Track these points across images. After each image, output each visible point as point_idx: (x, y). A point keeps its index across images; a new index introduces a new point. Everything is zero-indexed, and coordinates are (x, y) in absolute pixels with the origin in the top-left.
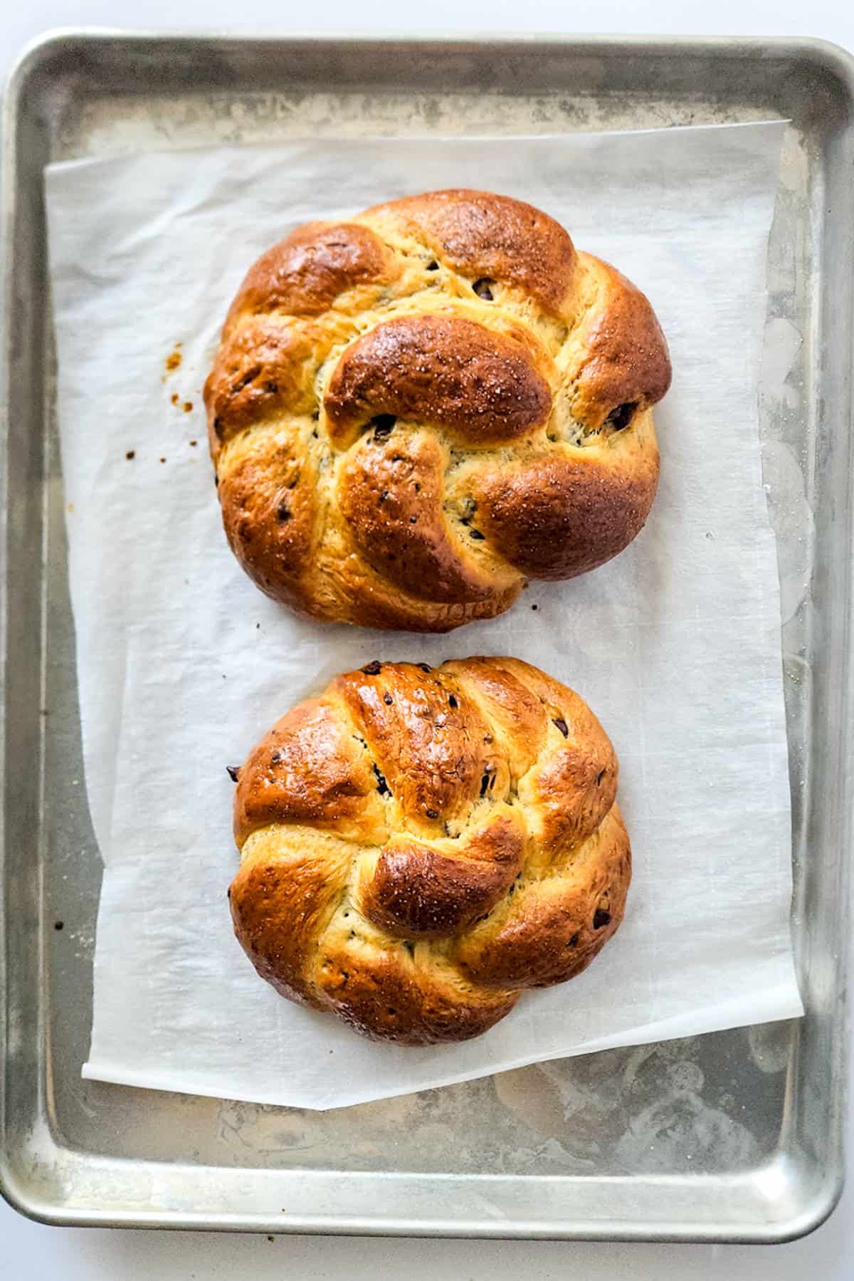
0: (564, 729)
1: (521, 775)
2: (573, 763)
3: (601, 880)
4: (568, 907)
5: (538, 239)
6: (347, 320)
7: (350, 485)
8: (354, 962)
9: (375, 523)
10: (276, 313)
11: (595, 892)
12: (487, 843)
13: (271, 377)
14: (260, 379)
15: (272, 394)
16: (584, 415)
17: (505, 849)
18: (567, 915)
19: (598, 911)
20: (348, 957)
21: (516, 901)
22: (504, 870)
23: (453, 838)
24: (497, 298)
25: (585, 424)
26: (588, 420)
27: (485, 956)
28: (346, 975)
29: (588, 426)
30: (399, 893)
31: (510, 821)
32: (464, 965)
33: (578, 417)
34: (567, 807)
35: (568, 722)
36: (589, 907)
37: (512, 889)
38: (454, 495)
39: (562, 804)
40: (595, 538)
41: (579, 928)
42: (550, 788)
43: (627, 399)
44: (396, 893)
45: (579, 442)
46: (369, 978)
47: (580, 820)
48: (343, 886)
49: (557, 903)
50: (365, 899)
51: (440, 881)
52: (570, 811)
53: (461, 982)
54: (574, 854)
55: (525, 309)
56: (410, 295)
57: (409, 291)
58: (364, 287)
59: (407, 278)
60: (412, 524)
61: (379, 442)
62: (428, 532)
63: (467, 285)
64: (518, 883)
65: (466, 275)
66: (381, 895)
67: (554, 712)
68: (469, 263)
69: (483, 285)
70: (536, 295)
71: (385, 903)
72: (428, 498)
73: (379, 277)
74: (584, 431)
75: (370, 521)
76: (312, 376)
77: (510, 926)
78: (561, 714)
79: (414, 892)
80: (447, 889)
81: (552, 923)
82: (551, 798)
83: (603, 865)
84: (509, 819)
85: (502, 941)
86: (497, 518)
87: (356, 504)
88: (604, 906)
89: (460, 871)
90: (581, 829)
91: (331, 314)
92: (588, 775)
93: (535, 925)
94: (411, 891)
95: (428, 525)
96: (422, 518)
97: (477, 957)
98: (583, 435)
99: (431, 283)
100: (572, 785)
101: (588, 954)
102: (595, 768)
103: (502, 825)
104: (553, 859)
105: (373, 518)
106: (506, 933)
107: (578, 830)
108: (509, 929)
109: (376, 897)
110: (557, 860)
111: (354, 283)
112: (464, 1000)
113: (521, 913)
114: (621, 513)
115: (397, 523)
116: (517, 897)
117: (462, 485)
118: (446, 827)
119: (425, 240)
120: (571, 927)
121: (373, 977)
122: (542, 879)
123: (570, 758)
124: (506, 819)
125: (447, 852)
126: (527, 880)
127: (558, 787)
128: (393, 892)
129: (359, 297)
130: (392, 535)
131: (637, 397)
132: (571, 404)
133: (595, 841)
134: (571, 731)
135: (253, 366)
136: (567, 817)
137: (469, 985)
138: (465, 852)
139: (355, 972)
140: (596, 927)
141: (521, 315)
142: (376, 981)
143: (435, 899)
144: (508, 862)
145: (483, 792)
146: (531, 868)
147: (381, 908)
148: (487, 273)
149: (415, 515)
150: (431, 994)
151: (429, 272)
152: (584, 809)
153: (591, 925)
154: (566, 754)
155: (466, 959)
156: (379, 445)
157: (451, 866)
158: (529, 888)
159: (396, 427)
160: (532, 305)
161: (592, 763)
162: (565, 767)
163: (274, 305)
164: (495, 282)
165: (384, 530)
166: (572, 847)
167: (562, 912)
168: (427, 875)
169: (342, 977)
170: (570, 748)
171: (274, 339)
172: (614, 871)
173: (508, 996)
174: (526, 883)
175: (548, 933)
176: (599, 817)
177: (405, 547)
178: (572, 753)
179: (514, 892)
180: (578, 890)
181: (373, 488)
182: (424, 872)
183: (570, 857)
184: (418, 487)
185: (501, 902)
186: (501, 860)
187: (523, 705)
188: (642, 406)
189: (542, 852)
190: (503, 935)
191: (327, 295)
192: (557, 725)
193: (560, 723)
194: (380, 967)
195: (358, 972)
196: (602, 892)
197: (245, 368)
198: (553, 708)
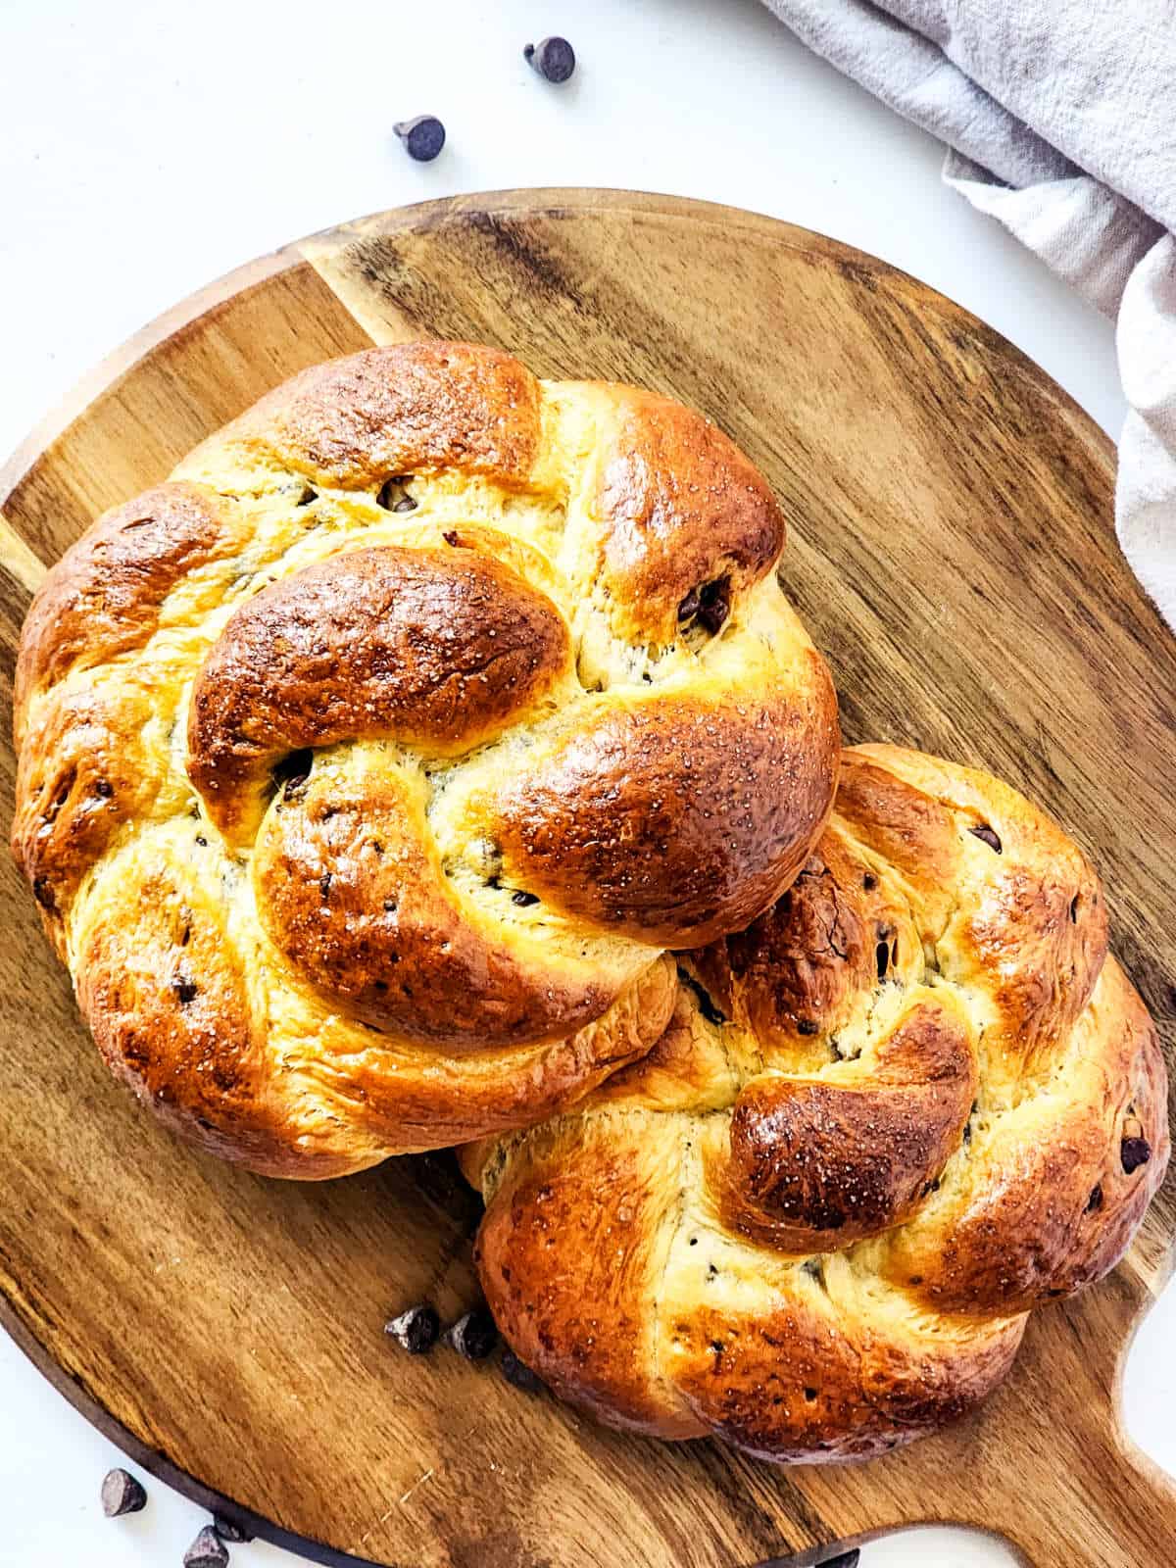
0: (994, 840)
1: (937, 933)
2: (1023, 890)
3: (1118, 1087)
4: (1070, 1141)
5: (457, 381)
6: (190, 634)
7: (271, 893)
8: (726, 1317)
9: (329, 937)
10: (75, 672)
11: (1112, 1109)
12: (910, 1052)
13: (95, 773)
14: (78, 786)
15: (105, 801)
16: (636, 627)
17: (941, 1057)
18: (1074, 1154)
19: (1125, 1142)
20: (713, 1312)
21: (979, 1153)
22: (948, 1093)
23: (850, 1059)
24: (421, 501)
25: (646, 643)
26: (648, 634)
27: (949, 1257)
28: (718, 1346)
29: (652, 644)
30: (782, 1167)
31: (938, 1012)
32: (916, 1281)
33: (629, 636)
34: (1031, 967)
35: (996, 826)
36: (1108, 1135)
37: (968, 1132)
38: (455, 842)
39: (1021, 964)
40: (727, 822)
41: (1099, 1175)
42: (994, 940)
43: (699, 575)
44: (777, 1167)
45: (646, 677)
46: (759, 1339)
47: (1057, 987)
48: (678, 1189)
49: (1054, 1137)
50: (723, 1197)
51: (847, 1130)
52: (1038, 974)
53: (915, 1317)
54: (1061, 1050)
55: (473, 499)
56: (281, 555)
57: (276, 549)
58: (199, 572)
59: (267, 530)
60: (390, 914)
61: (294, 800)
62: (420, 919)
63: (368, 500)
64: (975, 1120)
65: (359, 487)
66: (753, 1178)
67: (968, 818)
68: (357, 466)
69: (392, 488)
70: (481, 470)
71: (762, 1191)
72: (402, 860)
73: (218, 546)
74: (649, 655)
75: (320, 937)
76: (163, 747)
77: (981, 1195)
78: (979, 817)
79: (807, 1159)
80: (862, 1142)
81: (1052, 1172)
82: (999, 958)
83: (1115, 1060)
84: (937, 1006)
85: (974, 1222)
86: (540, 850)
87: (291, 919)
88: (1133, 1131)
89: (877, 1108)
90: (1063, 1000)
91: (161, 636)
92: (1053, 906)
93: (1024, 1182)
94: (802, 1158)
95: (418, 905)
96: (402, 896)
97: (937, 1263)
98: (651, 663)
99: (312, 523)
100: (1029, 928)
101: (1124, 1223)
102: (1061, 893)
103: (927, 1019)
104: (1026, 1064)
105: (324, 931)
106: (977, 1207)
107: (1058, 1004)
108: (980, 1199)
109: (743, 1186)
110: (1034, 1063)
111: (183, 571)
112: (930, 1349)
113: (995, 1168)
114: (761, 765)
115: (364, 921)
116: (980, 1143)
117: (462, 820)
118: (835, 1045)
119: (280, 461)
120: (1086, 1177)
121: (765, 1336)
122: (1016, 1104)
123: (1017, 884)
124: (930, 1008)
125: (847, 1082)
126: (990, 1114)
127: (1008, 936)
128: (772, 1168)
129: (199, 590)
130: (365, 946)
131: (720, 567)
132: (608, 620)
133: (1092, 1021)
134: (1005, 840)
135: (60, 768)
136: (1035, 982)
137: (935, 1317)
138: (877, 1076)
139: (731, 1336)
140: (1129, 1169)
141: (471, 512)
142: (771, 1342)
143: (846, 1165)
144: (952, 1079)
145: (882, 971)
146: (991, 1089)
147: (756, 1204)
148: (391, 468)
149: (391, 897)
150: (873, 1346)
151: (303, 508)
152: (1061, 966)
153: (1118, 1167)
154: (1008, 878)
155: (918, 1268)
156: (293, 806)
157: (858, 1102)
158: (997, 1125)
159: (314, 765)
160: (483, 489)
161: (1054, 886)
162: (1011, 899)
163: (68, 660)
164: (411, 478)
165: (346, 943)
166: (1055, 1035)
167: (1063, 1150)
168: (823, 1125)
169: (710, 1351)
170: (1015, 868)
171: (82, 712)
172: (1137, 1068)
173: (1004, 1329)
174: (989, 1117)
175: (1049, 1191)
176: (1089, 976)
177: (394, 959)
178: (1019, 874)
179: (973, 1137)
180: (1083, 1108)
181: (305, 879)
182: (816, 1122)
183: (1053, 1057)
184: (378, 848)
185: (954, 1157)
186: (940, 1077)
187: (914, 813)
188: (737, 581)
189: (1005, 1056)
190: (973, 1212)
191: (145, 608)
192: (979, 836)
193: (983, 830)
194: (774, 1316)
195: (737, 1333)
196: (1124, 1108)
197: (50, 779)
198: (965, 810)
